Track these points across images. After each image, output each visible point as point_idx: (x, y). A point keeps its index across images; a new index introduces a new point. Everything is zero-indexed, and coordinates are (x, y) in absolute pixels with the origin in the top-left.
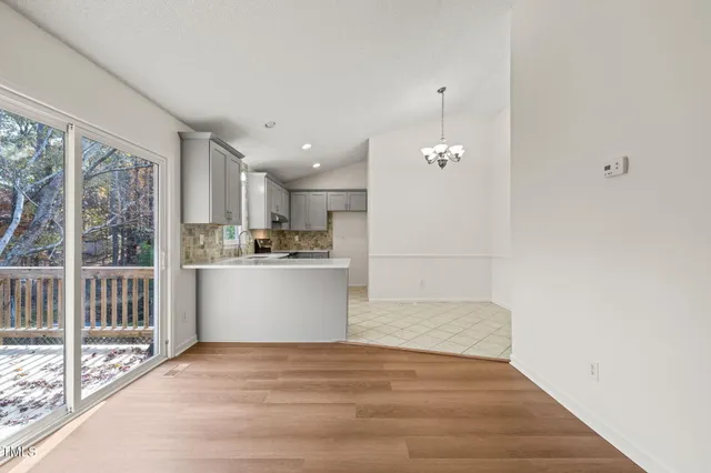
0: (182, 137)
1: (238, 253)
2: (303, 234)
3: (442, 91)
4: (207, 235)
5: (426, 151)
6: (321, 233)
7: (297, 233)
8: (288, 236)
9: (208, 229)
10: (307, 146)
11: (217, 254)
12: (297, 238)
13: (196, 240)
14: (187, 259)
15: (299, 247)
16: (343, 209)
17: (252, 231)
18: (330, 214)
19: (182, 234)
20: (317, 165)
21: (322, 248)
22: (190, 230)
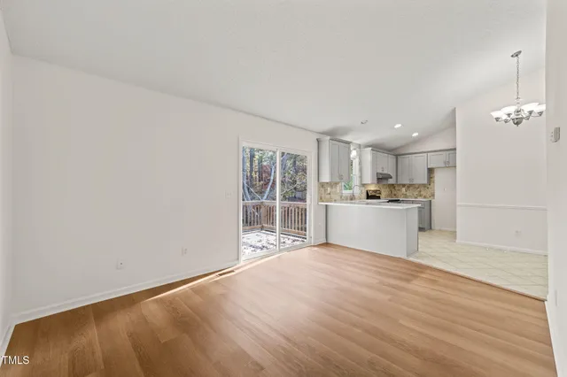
0: (318, 141)
1: (352, 198)
2: (409, 186)
3: (517, 55)
4: (332, 187)
5: (496, 114)
6: (424, 185)
7: (404, 185)
8: (397, 188)
9: (333, 184)
10: (398, 126)
11: (338, 198)
12: (404, 189)
13: (325, 190)
14: (321, 199)
15: (406, 196)
16: (443, 165)
17: (364, 185)
18: (431, 171)
19: (319, 188)
20: (415, 135)
21: (425, 197)
22: (322, 185)
